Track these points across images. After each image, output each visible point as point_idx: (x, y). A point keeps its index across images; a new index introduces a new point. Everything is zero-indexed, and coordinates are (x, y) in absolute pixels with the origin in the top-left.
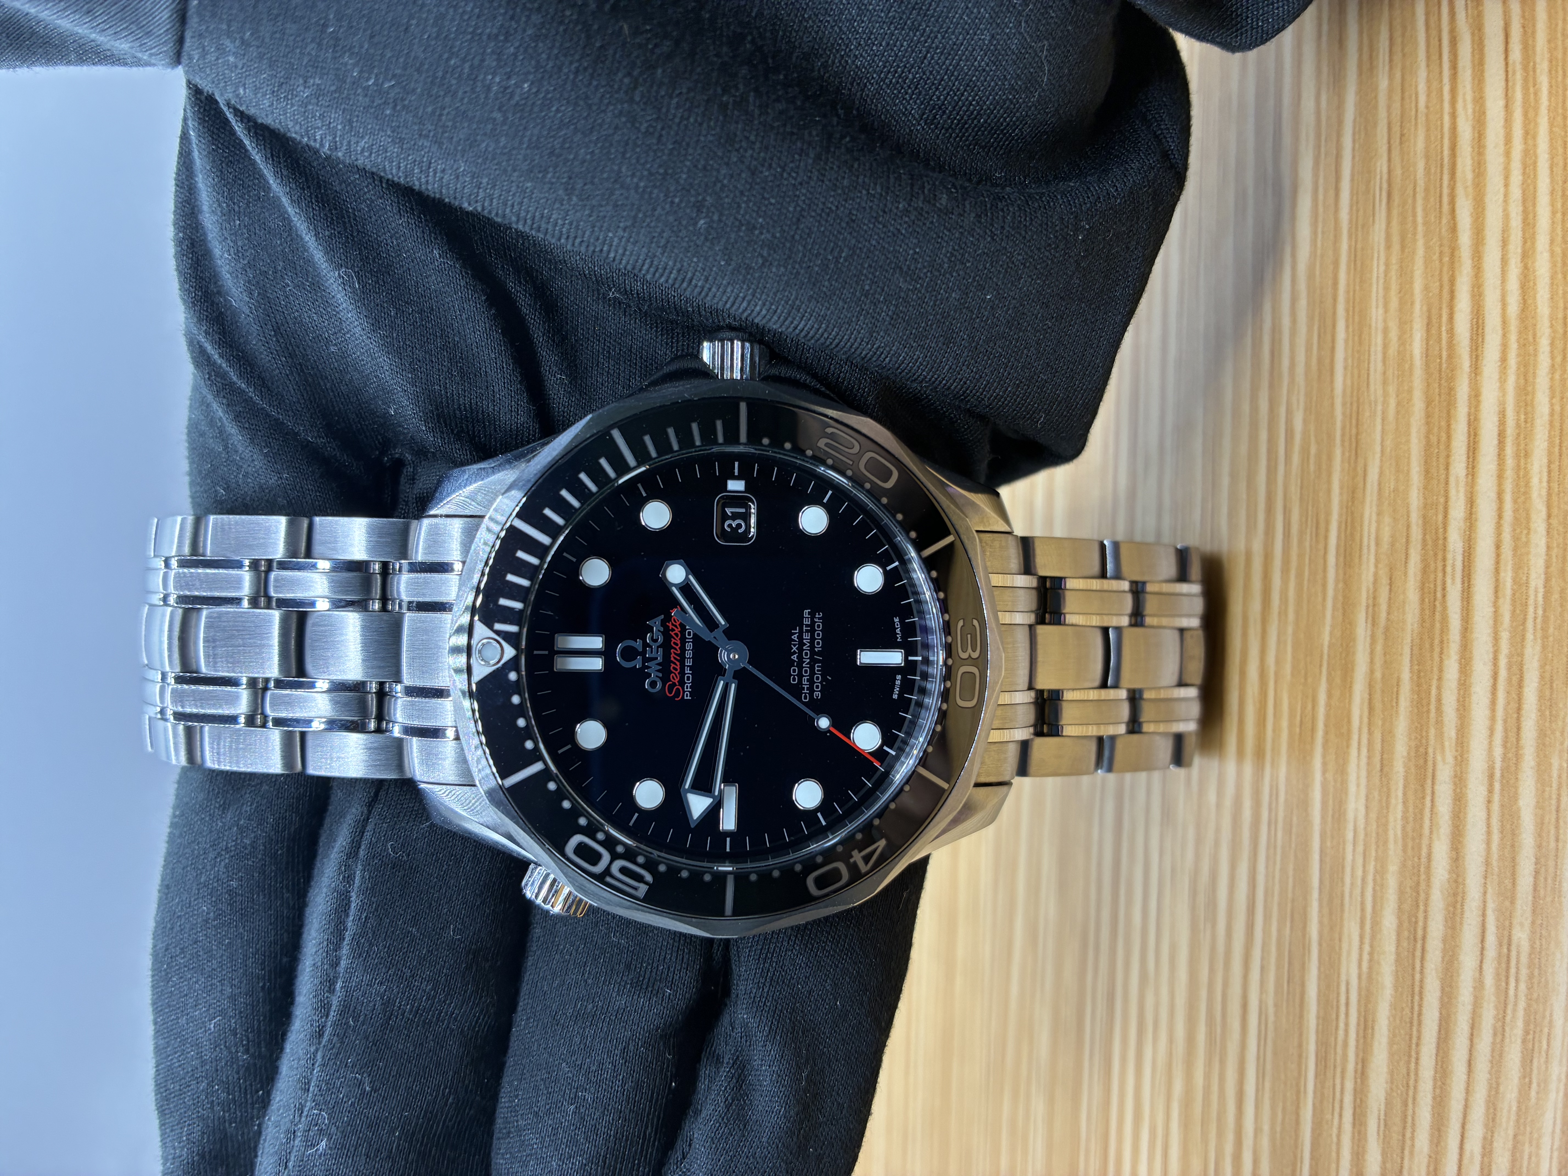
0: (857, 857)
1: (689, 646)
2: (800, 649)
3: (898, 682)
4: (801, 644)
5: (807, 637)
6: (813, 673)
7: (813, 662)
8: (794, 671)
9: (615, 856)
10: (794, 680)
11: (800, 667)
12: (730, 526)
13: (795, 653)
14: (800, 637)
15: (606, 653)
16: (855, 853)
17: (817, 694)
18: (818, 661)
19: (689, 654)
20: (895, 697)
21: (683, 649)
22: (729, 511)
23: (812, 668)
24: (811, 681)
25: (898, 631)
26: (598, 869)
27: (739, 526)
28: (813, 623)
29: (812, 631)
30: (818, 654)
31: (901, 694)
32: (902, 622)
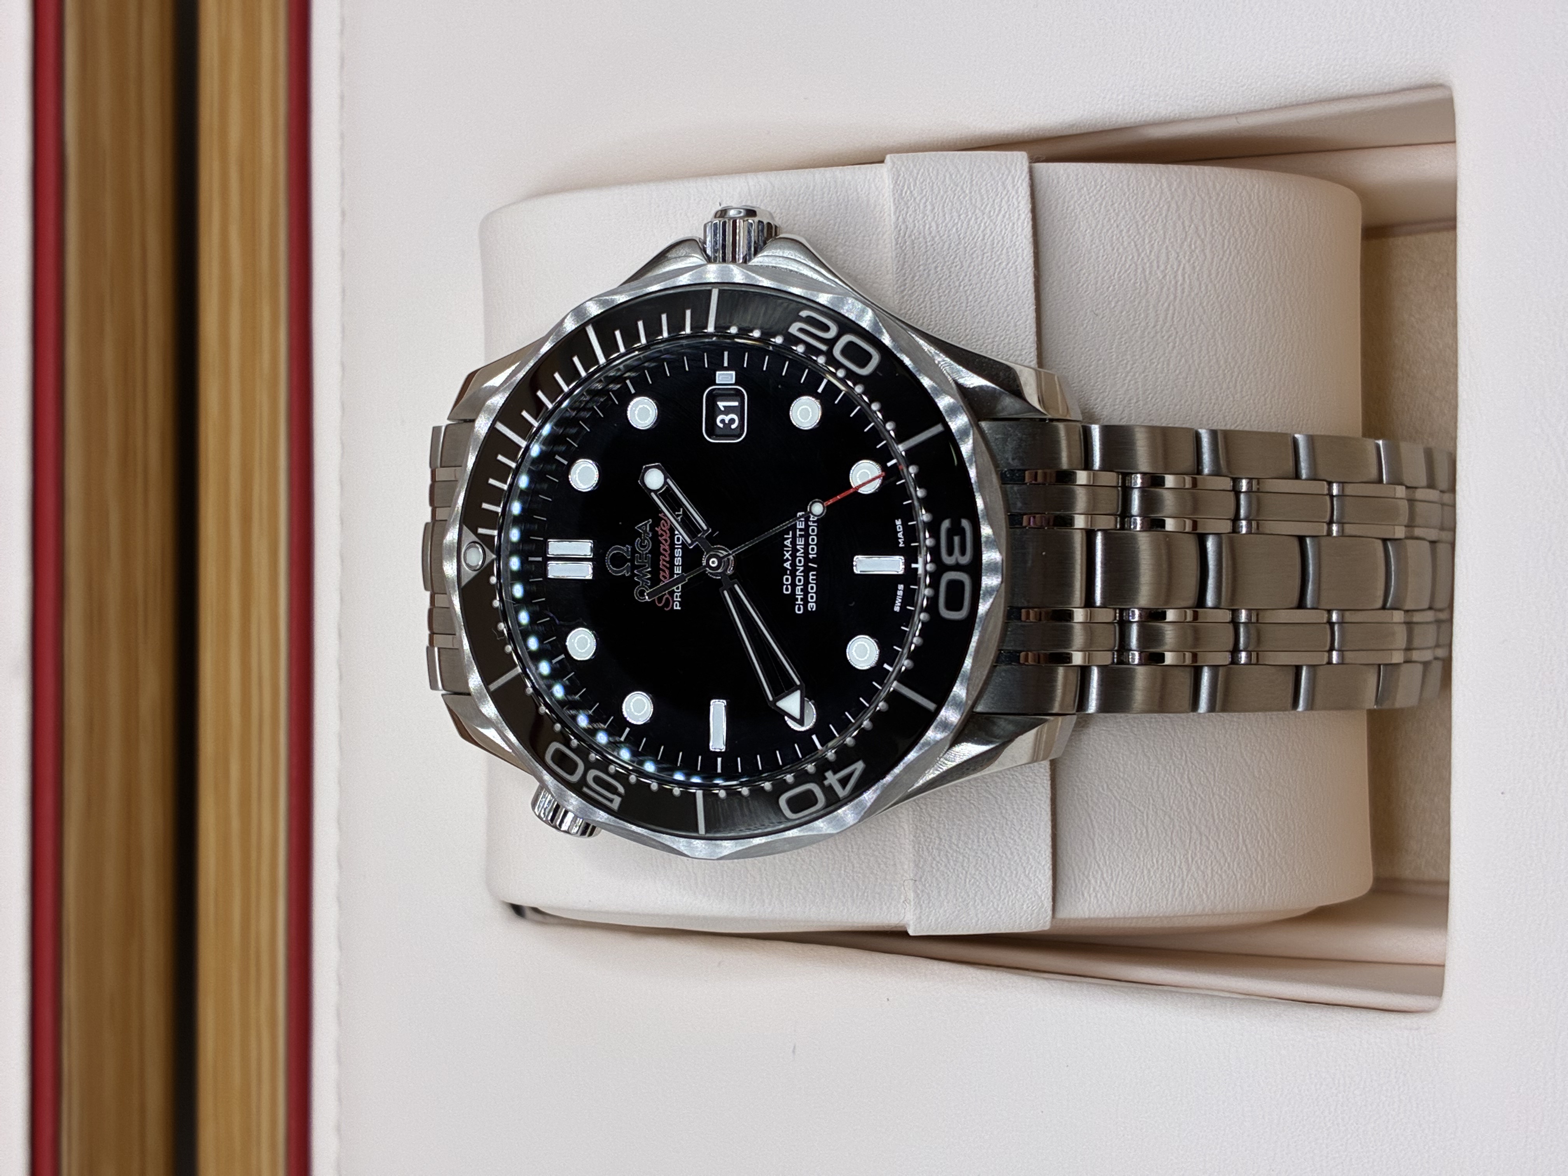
0: (832, 779)
1: (678, 553)
2: (794, 556)
3: (900, 593)
4: (795, 550)
5: (800, 542)
6: (807, 582)
7: (807, 570)
8: (787, 580)
9: (589, 766)
10: (787, 589)
11: (794, 576)
12: (723, 421)
13: (787, 560)
14: (794, 543)
15: (597, 559)
16: (829, 774)
17: (812, 606)
18: (813, 569)
19: (678, 561)
20: (897, 609)
21: (672, 556)
22: (721, 405)
23: (806, 577)
24: (805, 591)
25: (900, 535)
26: (574, 778)
27: (732, 421)
28: (807, 526)
29: (806, 536)
30: (813, 561)
31: (903, 607)
32: (904, 524)
